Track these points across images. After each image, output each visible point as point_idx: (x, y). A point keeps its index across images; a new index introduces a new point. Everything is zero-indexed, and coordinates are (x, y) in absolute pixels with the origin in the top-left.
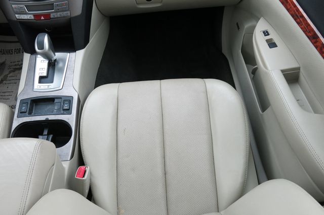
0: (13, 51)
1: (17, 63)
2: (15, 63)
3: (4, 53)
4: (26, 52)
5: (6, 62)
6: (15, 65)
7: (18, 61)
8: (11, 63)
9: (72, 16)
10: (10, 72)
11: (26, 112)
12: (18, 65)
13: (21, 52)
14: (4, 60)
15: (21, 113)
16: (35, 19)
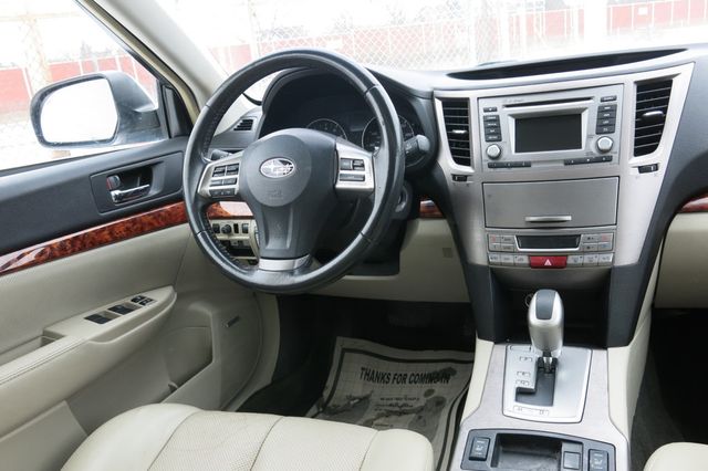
0: (392, 377)
1: (394, 402)
2: (389, 402)
3: (372, 379)
4: (481, 338)
5: (372, 397)
6: (391, 405)
7: (397, 399)
8: (382, 399)
9: (617, 264)
10: (379, 416)
11: (484, 460)
12: (397, 405)
13: (407, 380)
14: (368, 392)
15: (471, 459)
16: (531, 265)
